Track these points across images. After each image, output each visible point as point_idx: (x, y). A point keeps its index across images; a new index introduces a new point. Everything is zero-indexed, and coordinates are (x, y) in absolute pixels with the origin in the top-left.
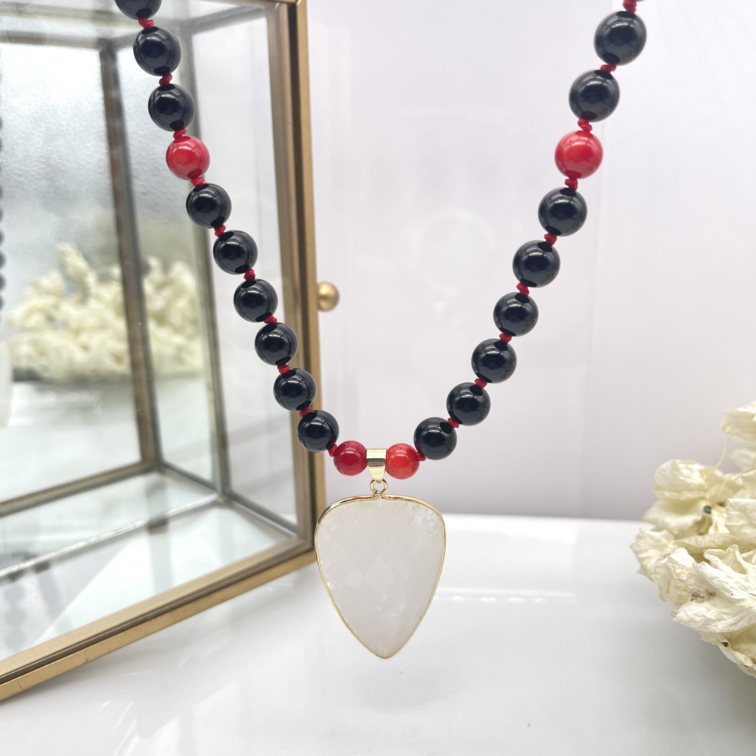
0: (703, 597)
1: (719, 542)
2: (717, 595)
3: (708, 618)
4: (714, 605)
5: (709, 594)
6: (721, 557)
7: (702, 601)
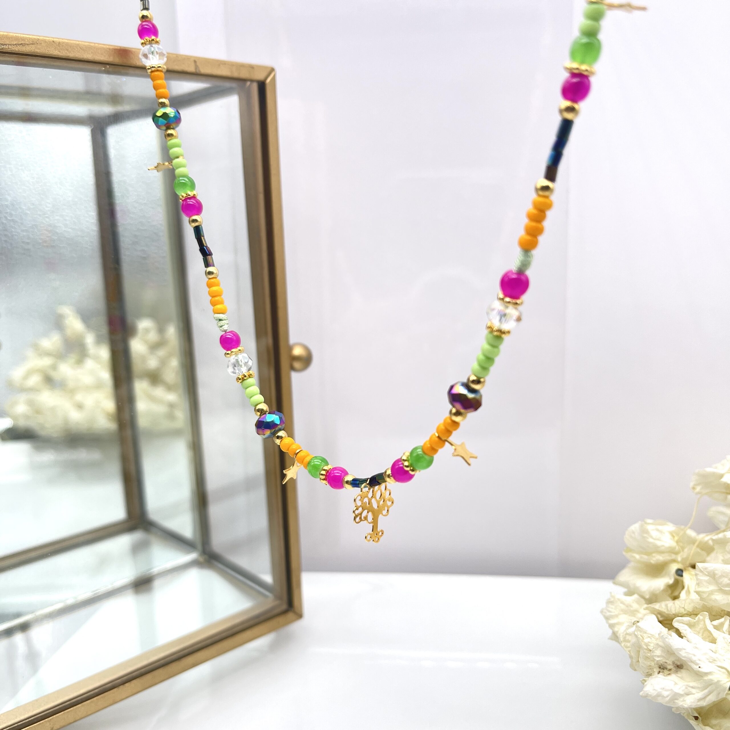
0: (670, 670)
1: (689, 608)
2: (685, 667)
3: (675, 692)
4: (682, 678)
5: (676, 666)
6: (691, 626)
7: (669, 674)
